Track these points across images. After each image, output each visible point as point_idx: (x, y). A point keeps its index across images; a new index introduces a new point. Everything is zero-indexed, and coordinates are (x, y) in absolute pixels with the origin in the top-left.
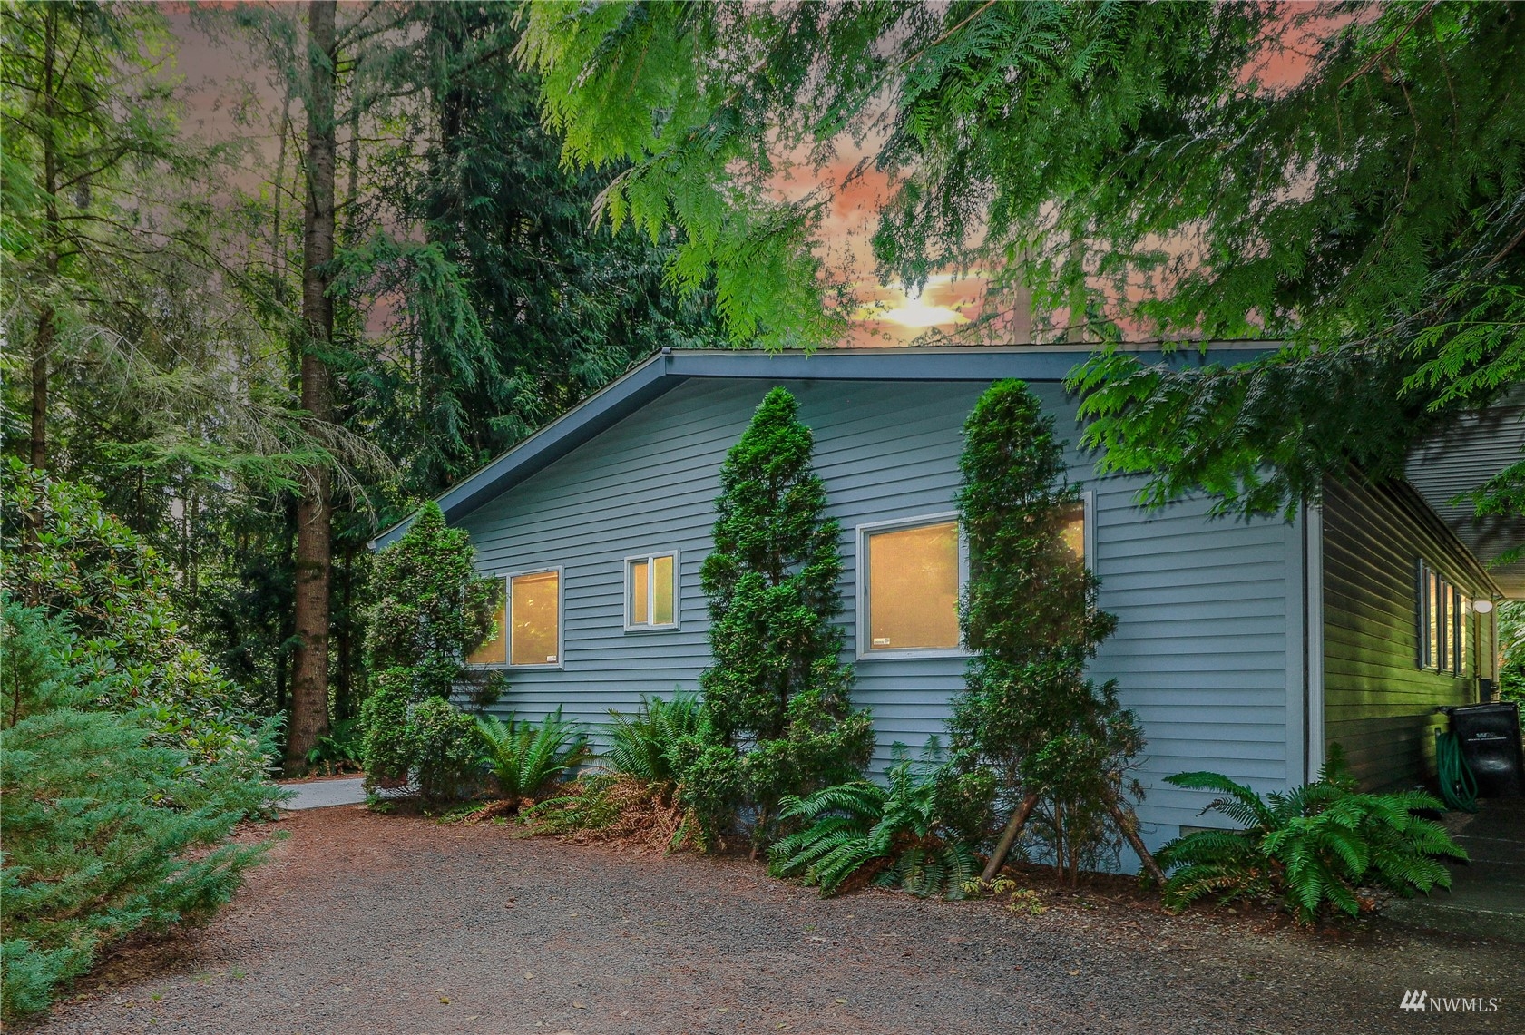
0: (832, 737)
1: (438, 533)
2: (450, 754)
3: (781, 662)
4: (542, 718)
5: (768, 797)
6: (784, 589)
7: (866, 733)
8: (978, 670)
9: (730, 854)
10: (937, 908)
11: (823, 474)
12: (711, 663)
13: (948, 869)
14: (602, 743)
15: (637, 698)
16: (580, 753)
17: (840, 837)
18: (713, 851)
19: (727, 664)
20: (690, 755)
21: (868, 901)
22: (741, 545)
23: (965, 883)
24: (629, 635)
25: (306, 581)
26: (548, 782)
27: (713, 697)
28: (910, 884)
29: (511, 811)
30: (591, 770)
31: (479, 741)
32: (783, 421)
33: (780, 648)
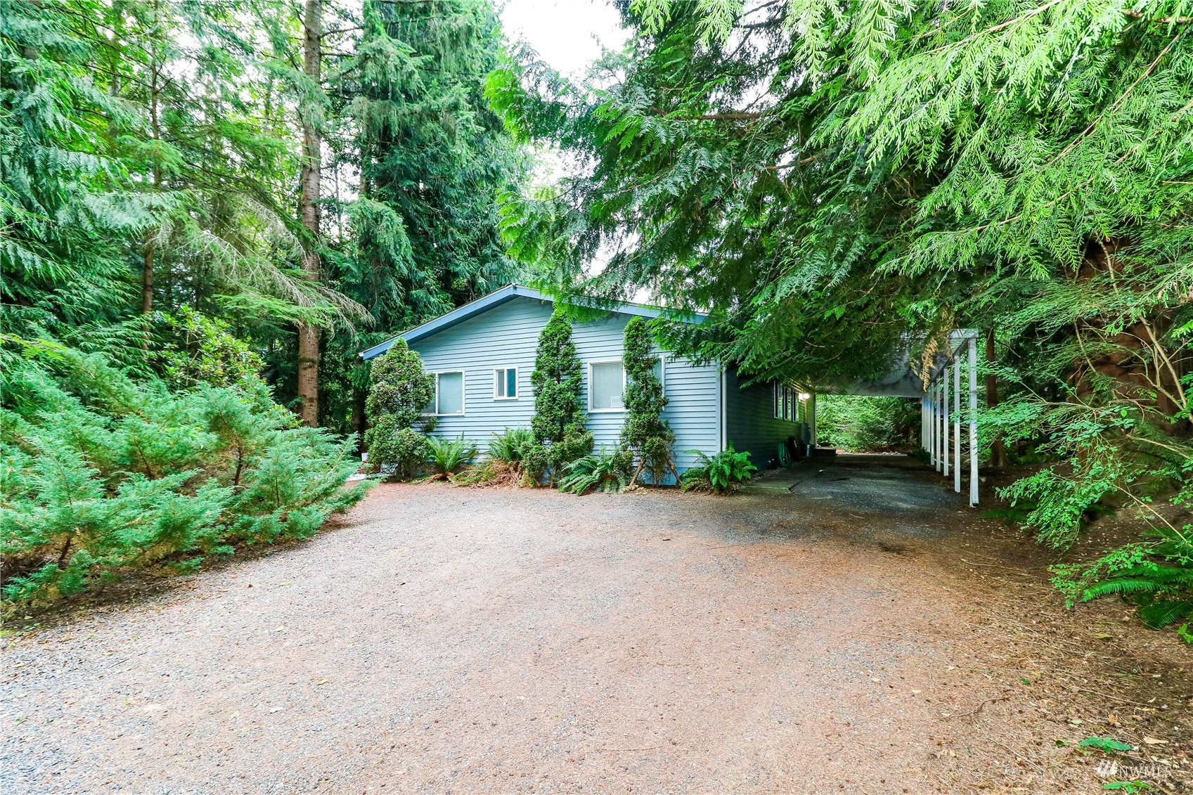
0: (580, 441)
1: (406, 353)
2: (416, 453)
3: (562, 413)
4: (455, 438)
5: (557, 465)
6: (562, 385)
7: (591, 440)
8: (628, 416)
9: (542, 487)
10: (615, 495)
11: (575, 341)
12: (535, 413)
13: (619, 485)
14: (483, 447)
15: (504, 428)
16: (473, 453)
17: (583, 476)
18: (535, 487)
19: (542, 413)
20: (527, 449)
21: (594, 497)
22: (546, 368)
23: (623, 488)
24: (495, 401)
25: (305, 369)
26: (459, 466)
27: (536, 426)
28: (606, 490)
29: (444, 479)
30: (481, 459)
31: (428, 447)
32: (562, 321)
33: (561, 408)
